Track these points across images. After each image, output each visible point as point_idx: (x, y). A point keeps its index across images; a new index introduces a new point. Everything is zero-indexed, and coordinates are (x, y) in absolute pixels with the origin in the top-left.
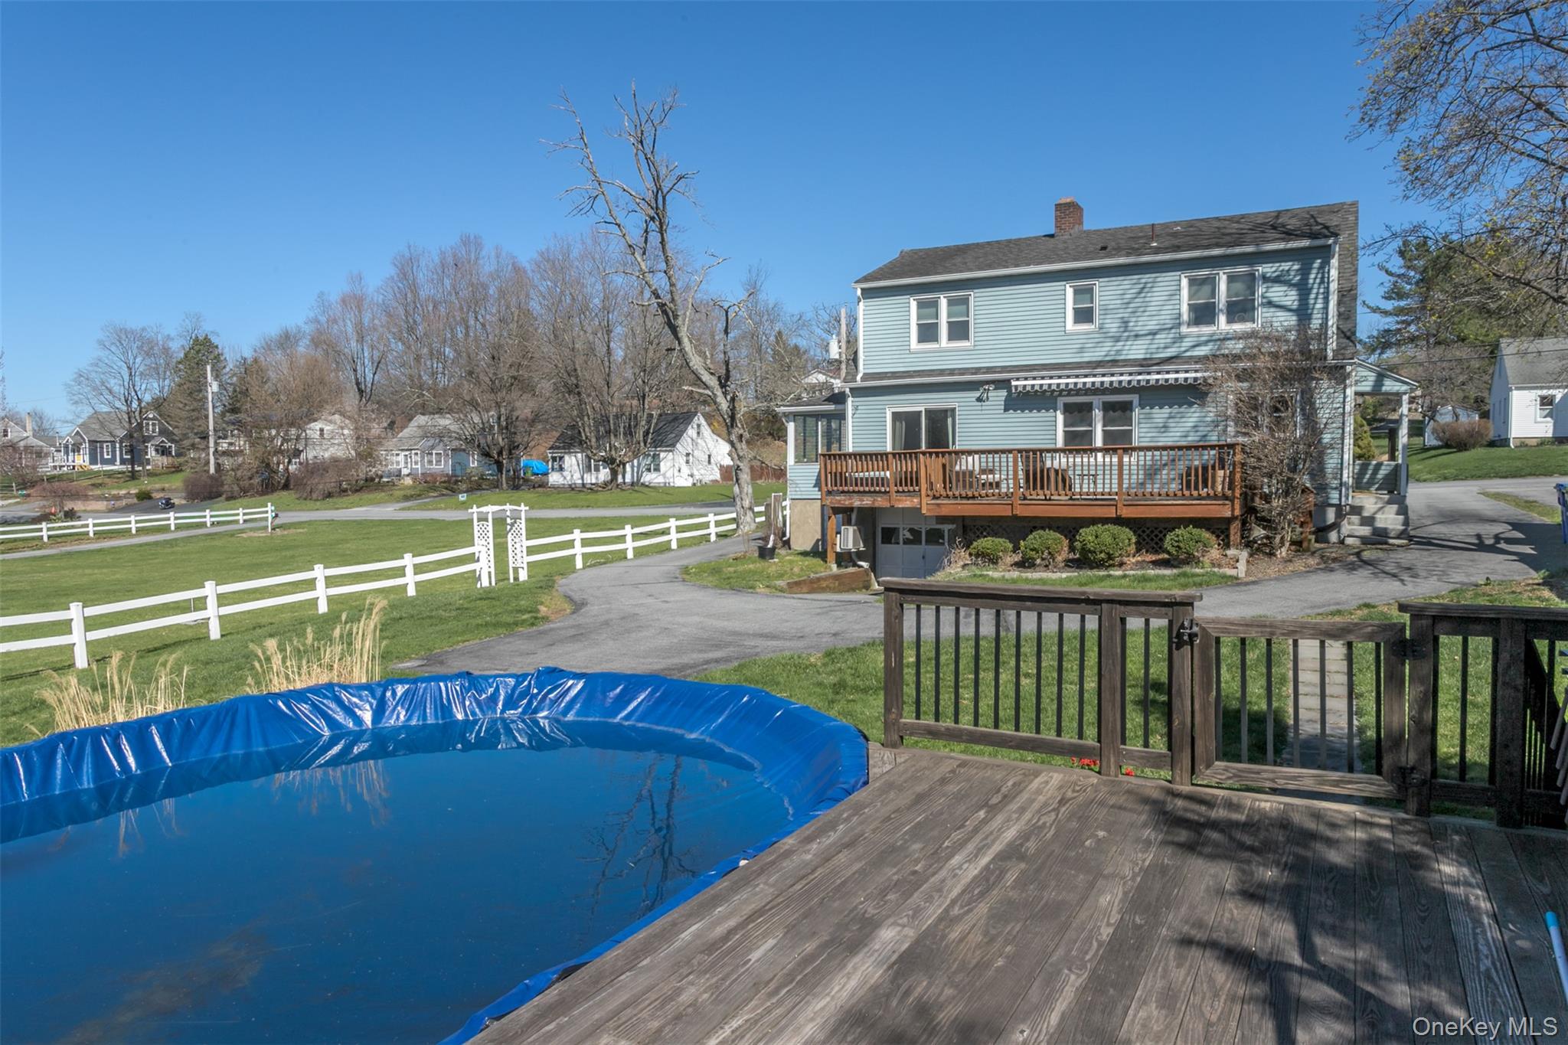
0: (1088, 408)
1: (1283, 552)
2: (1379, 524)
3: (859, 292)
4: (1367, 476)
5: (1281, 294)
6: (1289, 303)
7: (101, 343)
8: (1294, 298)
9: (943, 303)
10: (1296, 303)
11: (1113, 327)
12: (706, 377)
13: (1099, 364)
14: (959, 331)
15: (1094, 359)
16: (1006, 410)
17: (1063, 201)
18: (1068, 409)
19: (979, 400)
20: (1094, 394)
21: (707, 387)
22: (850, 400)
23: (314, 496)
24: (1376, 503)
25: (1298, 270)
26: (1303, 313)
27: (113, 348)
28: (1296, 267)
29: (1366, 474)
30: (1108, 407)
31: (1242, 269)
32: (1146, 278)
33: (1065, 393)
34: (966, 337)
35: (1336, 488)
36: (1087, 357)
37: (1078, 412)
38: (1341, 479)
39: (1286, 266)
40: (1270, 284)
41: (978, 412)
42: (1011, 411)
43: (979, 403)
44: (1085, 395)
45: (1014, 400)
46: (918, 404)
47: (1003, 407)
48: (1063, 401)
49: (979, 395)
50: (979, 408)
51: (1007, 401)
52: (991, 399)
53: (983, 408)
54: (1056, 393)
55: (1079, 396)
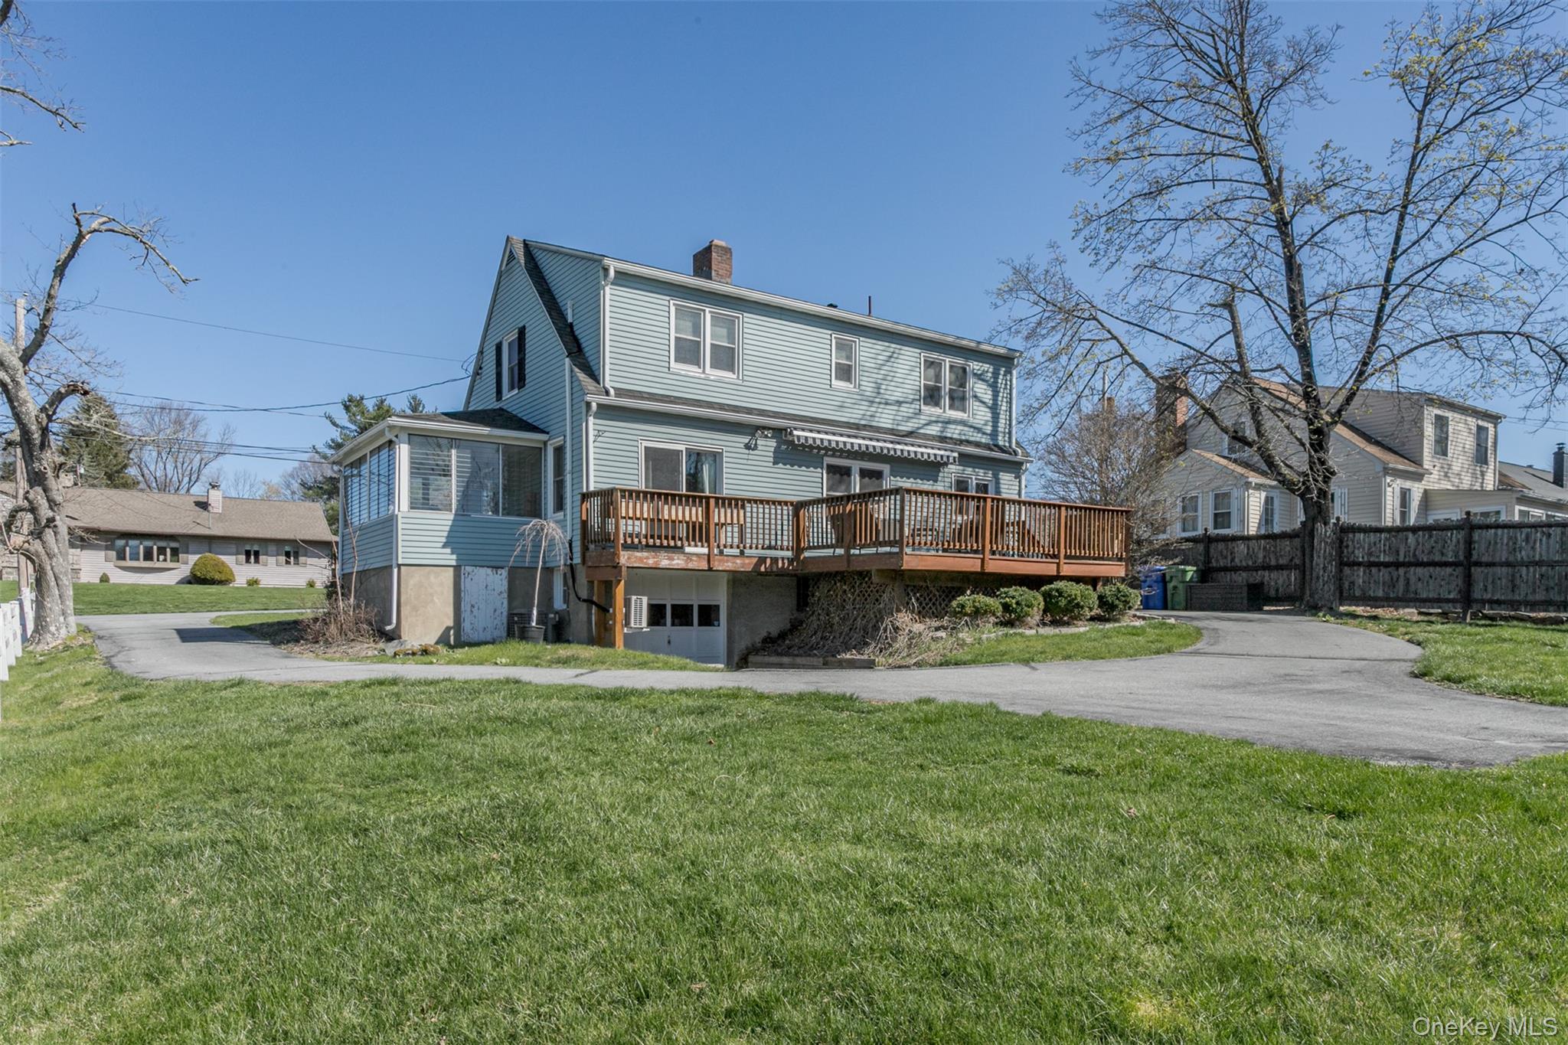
0: (846, 472)
5: (983, 390)
6: (987, 399)
8: (989, 396)
9: (707, 318)
10: (990, 400)
11: (868, 388)
15: (852, 421)
16: (774, 463)
18: (832, 469)
19: (747, 447)
20: (853, 457)
22: (591, 420)
25: (991, 373)
26: (995, 411)
28: (990, 370)
30: (864, 474)
31: (961, 361)
33: (830, 453)
34: (732, 368)
37: (839, 475)
39: (985, 366)
40: (976, 380)
41: (745, 462)
42: (781, 465)
43: (747, 451)
44: (847, 458)
45: (783, 452)
46: (678, 441)
47: (772, 460)
48: (828, 460)
49: (747, 441)
50: (746, 456)
51: (774, 452)
52: (760, 448)
53: (751, 457)
54: (823, 452)
55: (840, 457)
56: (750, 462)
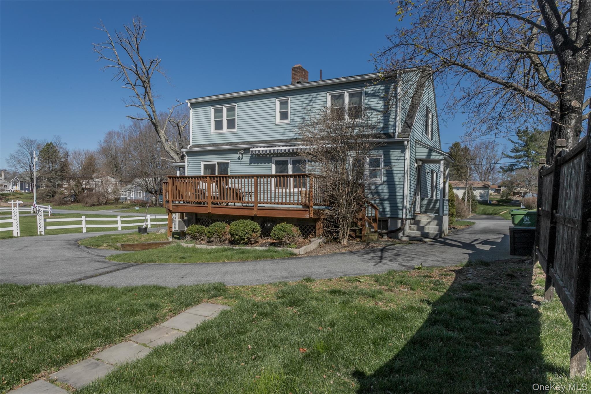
0: (285, 163)
1: (345, 242)
2: (426, 231)
3: (189, 104)
4: (431, 206)
5: (376, 102)
6: (379, 107)
7: (19, 144)
8: (382, 104)
9: (225, 110)
10: (382, 107)
11: (298, 120)
12: (172, 154)
13: (291, 140)
14: (231, 124)
15: (289, 138)
16: (250, 163)
17: (296, 66)
18: (277, 163)
19: (239, 158)
20: (288, 156)
21: (173, 159)
22: (186, 158)
23: (88, 205)
24: (428, 219)
25: (383, 89)
26: (386, 113)
27: (24, 146)
28: (383, 88)
29: (430, 205)
30: (294, 163)
31: (357, 90)
32: (313, 95)
33: (275, 155)
34: (234, 127)
35: (401, 210)
36: (286, 137)
37: (281, 165)
38: (403, 204)
39: (377, 87)
40: (370, 97)
41: (239, 165)
42: (253, 164)
43: (239, 160)
44: (284, 156)
45: (253, 158)
46: (214, 160)
47: (249, 162)
48: (274, 159)
49: (239, 156)
50: (239, 162)
51: (250, 159)
52: (244, 158)
53: (241, 162)
54: (272, 155)
55: (281, 156)
56: (241, 165)
